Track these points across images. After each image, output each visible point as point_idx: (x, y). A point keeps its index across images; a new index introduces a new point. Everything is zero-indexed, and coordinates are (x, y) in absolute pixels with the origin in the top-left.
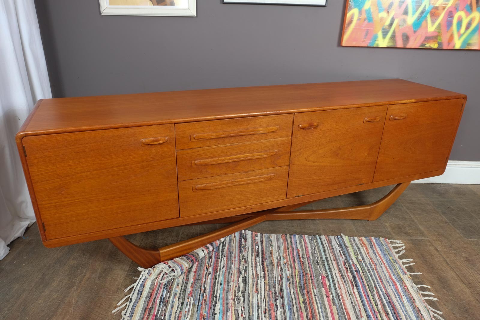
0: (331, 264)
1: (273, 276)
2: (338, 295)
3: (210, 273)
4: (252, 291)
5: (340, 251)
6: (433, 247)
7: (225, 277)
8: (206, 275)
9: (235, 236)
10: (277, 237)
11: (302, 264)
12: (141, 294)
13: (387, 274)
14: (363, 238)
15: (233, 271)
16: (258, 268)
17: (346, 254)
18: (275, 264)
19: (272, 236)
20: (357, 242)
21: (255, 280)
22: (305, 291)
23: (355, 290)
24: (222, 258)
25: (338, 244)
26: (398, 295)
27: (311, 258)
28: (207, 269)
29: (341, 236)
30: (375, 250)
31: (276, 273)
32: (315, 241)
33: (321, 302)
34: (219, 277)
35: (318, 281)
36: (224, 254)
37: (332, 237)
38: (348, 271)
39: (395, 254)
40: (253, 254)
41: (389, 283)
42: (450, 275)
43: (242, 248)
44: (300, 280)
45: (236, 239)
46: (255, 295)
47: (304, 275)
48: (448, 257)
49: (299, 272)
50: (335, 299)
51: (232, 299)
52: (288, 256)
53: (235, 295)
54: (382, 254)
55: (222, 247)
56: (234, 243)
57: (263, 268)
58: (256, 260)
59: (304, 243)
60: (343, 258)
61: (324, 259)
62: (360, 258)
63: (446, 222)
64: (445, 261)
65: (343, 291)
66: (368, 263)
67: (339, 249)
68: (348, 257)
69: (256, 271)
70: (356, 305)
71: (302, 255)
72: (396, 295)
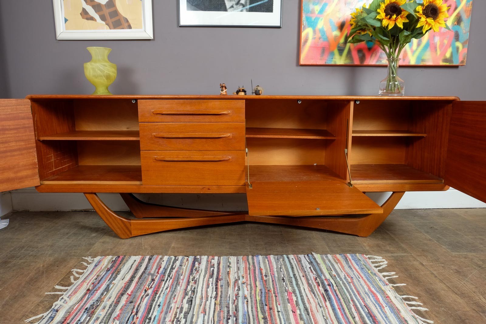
0: (299, 280)
1: (227, 296)
2: (306, 309)
3: (148, 295)
4: (198, 312)
5: (310, 268)
6: (418, 262)
7: (166, 298)
8: (142, 298)
9: (187, 260)
10: (237, 259)
11: (265, 283)
12: (52, 320)
13: (365, 287)
14: (338, 256)
15: (178, 293)
16: (210, 290)
17: (318, 270)
18: (232, 284)
19: (232, 258)
20: (331, 260)
21: (204, 300)
22: (266, 308)
23: (328, 303)
24: (167, 280)
25: (308, 261)
26: (380, 306)
27: (276, 275)
28: (146, 291)
29: (312, 254)
30: (351, 265)
31: (231, 292)
32: (281, 260)
33: (285, 318)
34: (158, 299)
35: (283, 297)
36: (171, 276)
37: (302, 256)
38: (319, 285)
39: (375, 269)
40: (205, 276)
41: (368, 295)
42: (439, 287)
43: (194, 270)
44: (261, 297)
45: (188, 262)
46: (201, 316)
47: (266, 293)
48: (435, 270)
49: (260, 290)
50: (303, 313)
51: (170, 321)
52: (248, 275)
53: (175, 317)
54: (359, 269)
55: (170, 270)
56: (186, 266)
57: (216, 288)
58: (208, 281)
59: (269, 263)
60: (313, 274)
61: (292, 275)
62: (334, 273)
63: (430, 240)
64: (432, 274)
65: (313, 305)
66: (343, 277)
67: (309, 266)
68: (320, 273)
69: (207, 292)
70: (327, 318)
71: (266, 273)
72: (377, 306)
